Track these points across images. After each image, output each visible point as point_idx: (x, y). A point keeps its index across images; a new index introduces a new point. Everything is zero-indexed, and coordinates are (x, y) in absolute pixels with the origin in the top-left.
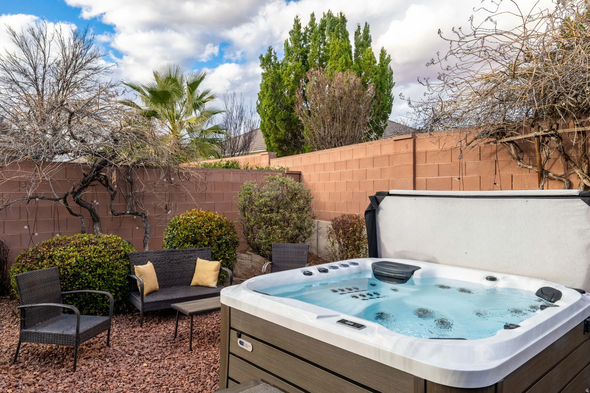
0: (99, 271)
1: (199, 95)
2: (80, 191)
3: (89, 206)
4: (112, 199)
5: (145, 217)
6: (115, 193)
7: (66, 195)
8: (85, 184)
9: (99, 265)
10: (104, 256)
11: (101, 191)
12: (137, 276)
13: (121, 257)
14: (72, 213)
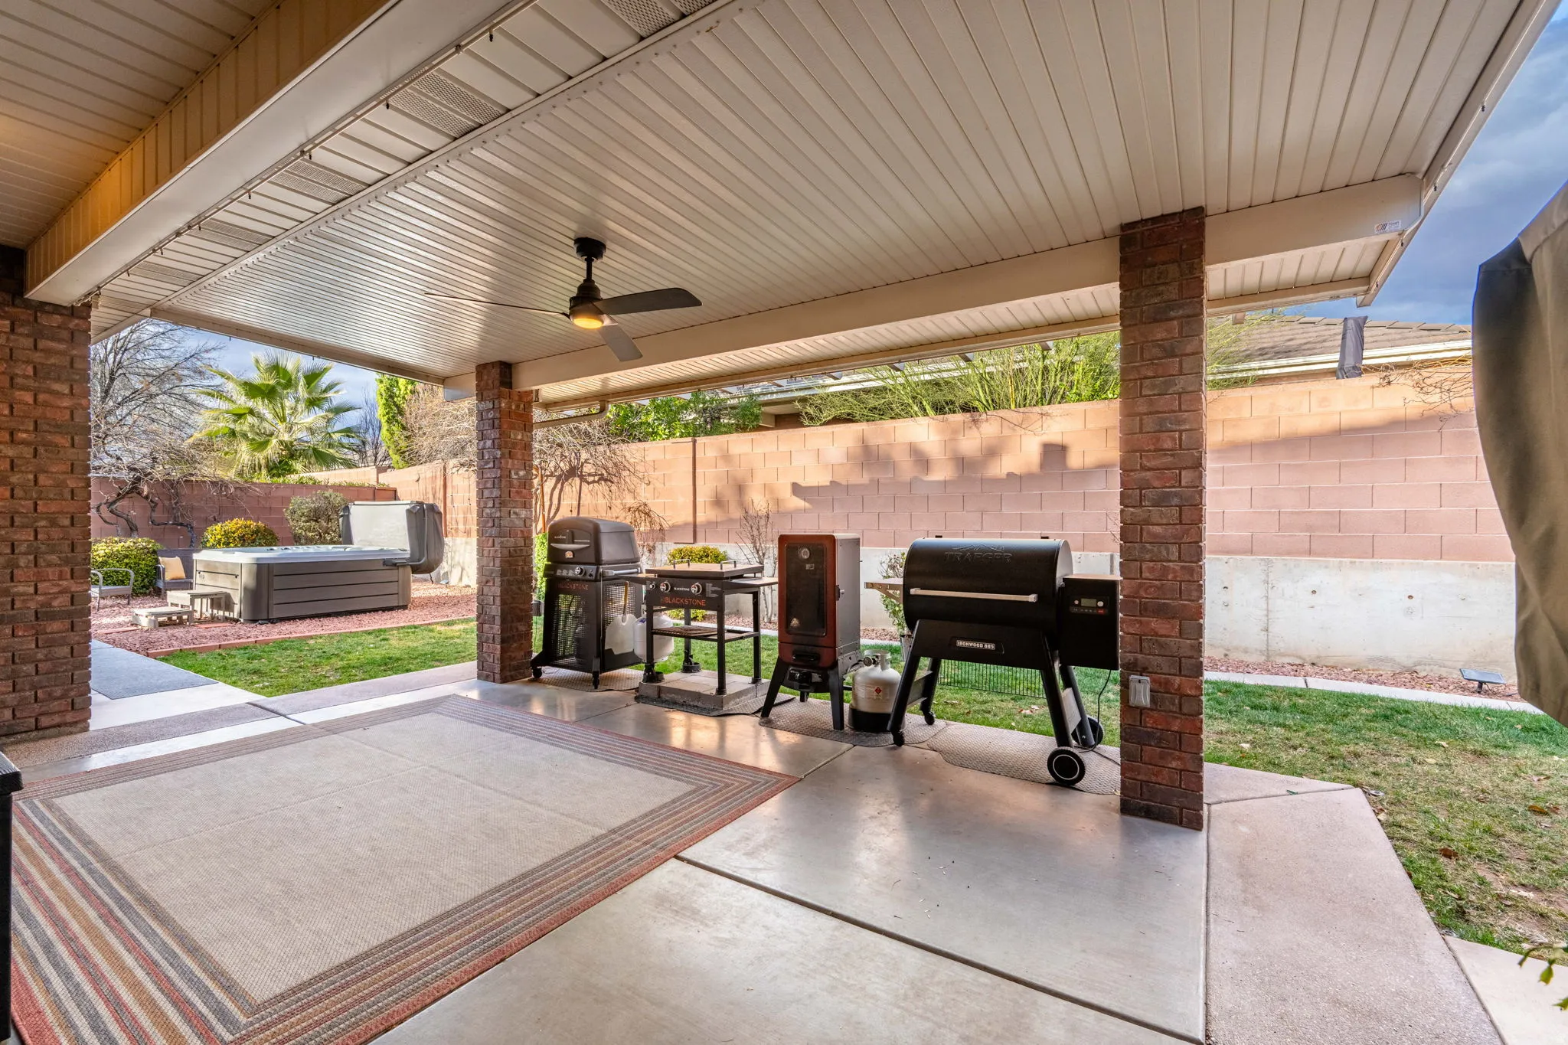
0: (126, 561)
1: (324, 387)
2: (114, 502)
3: (125, 516)
4: (153, 510)
5: (192, 528)
6: (156, 504)
7: (101, 505)
8: (120, 497)
9: (126, 557)
10: (131, 551)
11: (139, 503)
12: (161, 566)
13: (148, 552)
14: (105, 522)
